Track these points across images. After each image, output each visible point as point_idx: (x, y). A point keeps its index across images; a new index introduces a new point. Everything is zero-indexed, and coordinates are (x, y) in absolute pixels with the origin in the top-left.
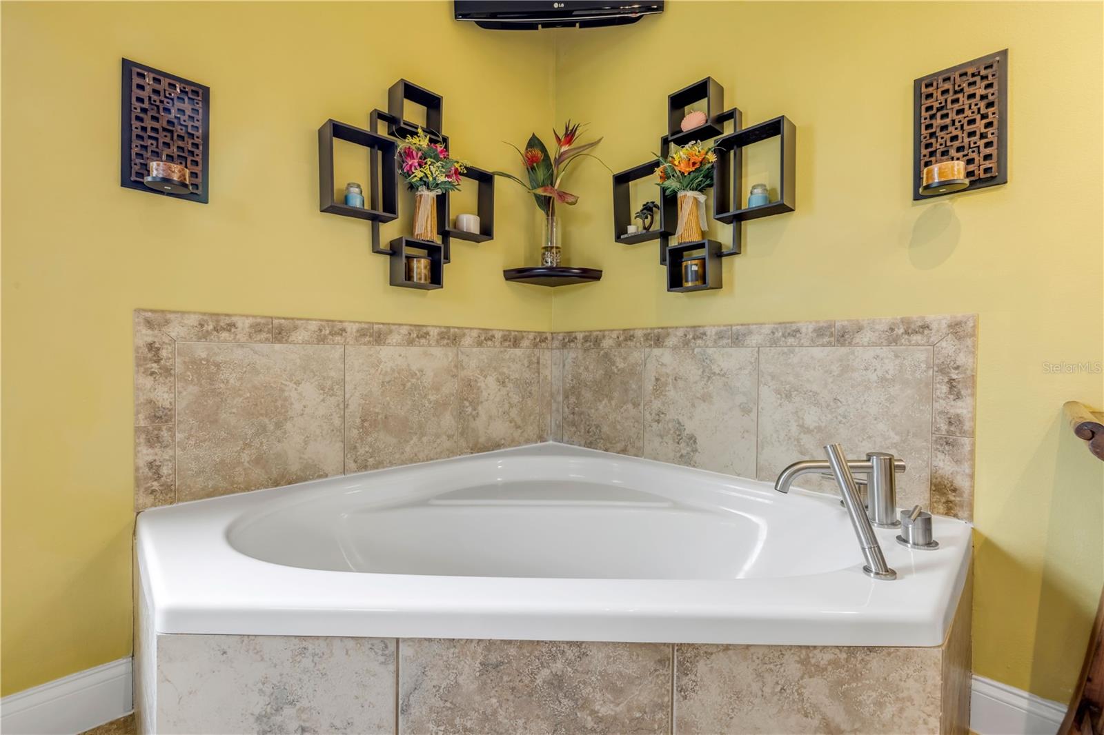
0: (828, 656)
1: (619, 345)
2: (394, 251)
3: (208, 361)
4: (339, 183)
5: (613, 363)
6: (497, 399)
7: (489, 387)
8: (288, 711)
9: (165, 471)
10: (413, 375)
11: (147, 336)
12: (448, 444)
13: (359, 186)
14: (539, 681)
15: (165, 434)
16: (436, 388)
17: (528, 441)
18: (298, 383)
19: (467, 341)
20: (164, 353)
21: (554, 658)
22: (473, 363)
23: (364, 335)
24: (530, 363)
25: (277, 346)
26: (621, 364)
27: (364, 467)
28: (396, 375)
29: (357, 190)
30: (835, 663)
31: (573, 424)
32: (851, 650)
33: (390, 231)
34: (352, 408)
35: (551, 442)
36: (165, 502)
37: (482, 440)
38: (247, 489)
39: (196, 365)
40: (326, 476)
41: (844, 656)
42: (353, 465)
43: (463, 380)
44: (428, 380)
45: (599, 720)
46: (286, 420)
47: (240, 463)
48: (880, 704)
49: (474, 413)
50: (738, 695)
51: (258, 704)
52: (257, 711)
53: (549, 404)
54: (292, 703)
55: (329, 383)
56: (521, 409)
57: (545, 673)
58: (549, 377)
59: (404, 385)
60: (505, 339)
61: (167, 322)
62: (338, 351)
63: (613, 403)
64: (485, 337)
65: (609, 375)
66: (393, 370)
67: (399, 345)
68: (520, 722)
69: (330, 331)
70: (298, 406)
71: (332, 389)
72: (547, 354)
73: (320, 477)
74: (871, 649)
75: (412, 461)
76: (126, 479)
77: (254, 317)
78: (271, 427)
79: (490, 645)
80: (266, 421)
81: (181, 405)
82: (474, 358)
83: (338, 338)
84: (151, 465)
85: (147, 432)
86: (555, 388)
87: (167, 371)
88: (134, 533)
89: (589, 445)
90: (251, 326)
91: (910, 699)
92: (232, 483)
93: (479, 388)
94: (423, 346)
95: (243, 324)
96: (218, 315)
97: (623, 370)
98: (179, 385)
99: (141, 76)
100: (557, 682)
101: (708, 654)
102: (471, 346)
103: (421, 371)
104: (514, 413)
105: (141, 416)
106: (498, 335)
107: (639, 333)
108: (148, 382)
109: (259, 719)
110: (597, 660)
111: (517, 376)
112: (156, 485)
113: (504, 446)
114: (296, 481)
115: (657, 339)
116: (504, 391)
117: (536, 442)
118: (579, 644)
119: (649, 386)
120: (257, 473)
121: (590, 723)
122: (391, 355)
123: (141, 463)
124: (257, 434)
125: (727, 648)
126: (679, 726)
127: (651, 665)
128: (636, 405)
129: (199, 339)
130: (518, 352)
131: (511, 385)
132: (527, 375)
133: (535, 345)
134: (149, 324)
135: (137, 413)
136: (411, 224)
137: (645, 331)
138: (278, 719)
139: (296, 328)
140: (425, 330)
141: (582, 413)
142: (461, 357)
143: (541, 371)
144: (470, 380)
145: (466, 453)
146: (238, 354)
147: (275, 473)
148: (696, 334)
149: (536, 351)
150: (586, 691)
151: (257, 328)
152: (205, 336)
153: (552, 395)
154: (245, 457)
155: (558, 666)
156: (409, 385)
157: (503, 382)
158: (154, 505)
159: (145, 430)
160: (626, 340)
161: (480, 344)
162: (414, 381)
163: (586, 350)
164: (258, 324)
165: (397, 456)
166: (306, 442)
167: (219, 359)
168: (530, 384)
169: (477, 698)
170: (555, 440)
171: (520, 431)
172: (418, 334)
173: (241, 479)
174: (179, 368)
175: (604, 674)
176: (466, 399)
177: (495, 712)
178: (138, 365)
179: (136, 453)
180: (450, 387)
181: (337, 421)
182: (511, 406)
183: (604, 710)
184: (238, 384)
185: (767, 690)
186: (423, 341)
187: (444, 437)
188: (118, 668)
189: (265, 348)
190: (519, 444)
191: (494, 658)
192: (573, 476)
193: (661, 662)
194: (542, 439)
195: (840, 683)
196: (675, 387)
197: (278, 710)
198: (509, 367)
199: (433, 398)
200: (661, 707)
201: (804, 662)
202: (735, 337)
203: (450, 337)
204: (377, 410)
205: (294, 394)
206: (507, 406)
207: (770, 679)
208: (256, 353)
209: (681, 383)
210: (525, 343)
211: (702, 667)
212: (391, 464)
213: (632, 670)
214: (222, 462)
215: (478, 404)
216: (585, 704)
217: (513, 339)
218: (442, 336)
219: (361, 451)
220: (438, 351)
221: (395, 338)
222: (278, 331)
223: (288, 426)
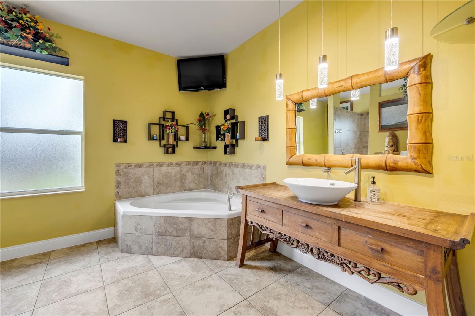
0: (212, 220)
1: (219, 165)
2: (164, 146)
3: (127, 172)
4: (152, 133)
5: (218, 170)
6: (192, 178)
7: (189, 175)
8: (139, 226)
9: (120, 193)
10: (169, 173)
11: (117, 168)
12: (178, 189)
13: (156, 135)
14: (172, 223)
15: (120, 186)
16: (175, 176)
17: (200, 189)
18: (144, 176)
19: (183, 165)
20: (120, 171)
21: (174, 219)
22: (185, 170)
23: (158, 165)
24: (201, 169)
25: (140, 169)
26: (220, 170)
27: (158, 194)
28: (165, 173)
29: (156, 136)
30: (213, 221)
31: (212, 184)
32: (215, 219)
33: (164, 142)
34: (155, 181)
35: (208, 189)
36: (120, 199)
37: (187, 188)
38: (134, 197)
39: (125, 173)
40: (150, 195)
41: (214, 220)
42: (155, 193)
43: (182, 174)
44: (173, 174)
45: (180, 228)
46: (142, 184)
47: (133, 192)
48: (219, 227)
49: (185, 182)
50: (199, 225)
51: (135, 225)
52: (135, 226)
53: (207, 179)
54: (139, 225)
55: (150, 176)
56: (199, 181)
57: (173, 221)
58: (207, 172)
59: (167, 176)
60: (193, 163)
61: (120, 166)
62: (152, 169)
63: (218, 179)
64: (188, 163)
65: (218, 172)
66: (164, 172)
67: (166, 167)
68: (170, 228)
69: (151, 165)
70: (144, 181)
71: (151, 177)
72: (206, 167)
73: (148, 195)
74: (218, 219)
75: (169, 193)
76: (113, 194)
77: (135, 163)
78: (139, 185)
79: (165, 217)
80: (137, 184)
81: (122, 181)
82: (185, 169)
83: (152, 166)
84: (117, 192)
85: (117, 186)
86: (208, 175)
87: (120, 175)
88: (115, 204)
89: (215, 190)
90: (135, 165)
91: (223, 226)
92: (131, 196)
93: (186, 176)
94: (172, 167)
95: (133, 165)
96: (129, 163)
97: (220, 172)
98: (122, 177)
99: (116, 122)
100: (175, 223)
101: (195, 219)
102: (184, 166)
103: (171, 172)
104: (196, 182)
105: (116, 183)
106: (192, 163)
107: (223, 163)
108: (117, 177)
109: (135, 227)
110: (180, 219)
111: (197, 172)
112: (118, 196)
113: (193, 190)
114: (144, 196)
115: (225, 165)
116: (193, 176)
117: (203, 189)
118: (177, 217)
119: (224, 176)
120: (136, 194)
121: (179, 229)
122: (164, 169)
123: (116, 192)
124: (136, 187)
125: (198, 218)
126: (191, 229)
127: (187, 220)
128: (222, 180)
129: (125, 168)
130: (197, 166)
131: (195, 175)
132: (200, 172)
133: (203, 165)
134: (117, 166)
135: (115, 183)
136: (168, 141)
137: (224, 163)
138: (137, 227)
139: (143, 165)
140: (172, 163)
141: (213, 182)
142: (181, 169)
143: (204, 171)
144: (184, 174)
145: (183, 191)
146: (132, 171)
147: (139, 194)
148: (231, 164)
149: (203, 166)
150: (178, 224)
151: (136, 166)
152: (126, 168)
153: (208, 177)
154: (134, 191)
155: (175, 220)
156: (168, 176)
157: (193, 174)
158: (118, 199)
159: (116, 186)
160: (220, 164)
161: (186, 165)
162: (169, 175)
163: (214, 166)
164: (136, 165)
165: (166, 191)
166: (146, 188)
167: (129, 172)
168: (201, 174)
169: (164, 225)
170: (208, 188)
171: (198, 186)
172: (171, 164)
173: (133, 195)
174: (122, 174)
175: (181, 222)
176: (183, 179)
177: (166, 227)
178: (115, 174)
179: (115, 190)
180: (178, 176)
181: (152, 184)
182: (195, 180)
183: (181, 227)
184: (132, 177)
185: (203, 224)
186: (172, 166)
187: (177, 188)
188: (111, 229)
189: (137, 169)
190: (198, 189)
191: (166, 219)
192: (204, 197)
193: (189, 220)
194: (205, 188)
195: (213, 224)
196: (228, 176)
197: (137, 226)
198: (195, 170)
199: (174, 178)
200: (189, 227)
201: (208, 220)
202: (237, 165)
203: (179, 164)
204: (161, 181)
205: (143, 178)
206: (194, 180)
207: (204, 223)
208: (136, 170)
209: (229, 175)
210: (200, 164)
211: (194, 221)
212: (164, 193)
213: (185, 221)
214: (129, 192)
215: (186, 180)
216: (178, 226)
217: (196, 163)
218: (176, 164)
219: (157, 190)
220: (175, 168)
221: (165, 165)
222: (140, 166)
223: (142, 185)
